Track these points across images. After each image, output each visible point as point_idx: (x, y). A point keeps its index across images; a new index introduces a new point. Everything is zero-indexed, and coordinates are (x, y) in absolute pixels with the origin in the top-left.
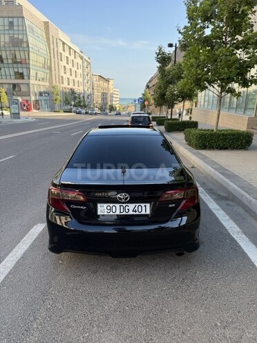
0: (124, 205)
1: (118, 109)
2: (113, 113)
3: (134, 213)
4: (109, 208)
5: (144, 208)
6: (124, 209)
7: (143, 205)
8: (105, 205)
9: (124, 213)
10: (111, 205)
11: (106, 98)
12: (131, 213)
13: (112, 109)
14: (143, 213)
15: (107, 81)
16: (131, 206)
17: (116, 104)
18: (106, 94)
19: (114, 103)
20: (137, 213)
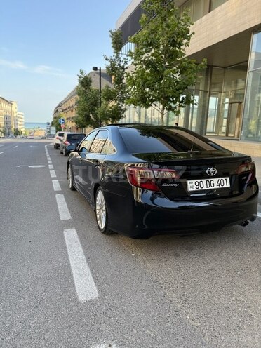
0: (210, 180)
1: (23, 133)
2: (19, 137)
3: (218, 187)
4: (197, 184)
5: (225, 181)
6: (210, 183)
7: (224, 179)
8: (194, 181)
9: (211, 188)
10: (199, 181)
11: (10, 122)
12: (216, 187)
13: (17, 133)
14: (225, 186)
15: (10, 103)
16: (215, 181)
17: (21, 128)
18: (10, 117)
19: (19, 127)
20: (221, 187)
